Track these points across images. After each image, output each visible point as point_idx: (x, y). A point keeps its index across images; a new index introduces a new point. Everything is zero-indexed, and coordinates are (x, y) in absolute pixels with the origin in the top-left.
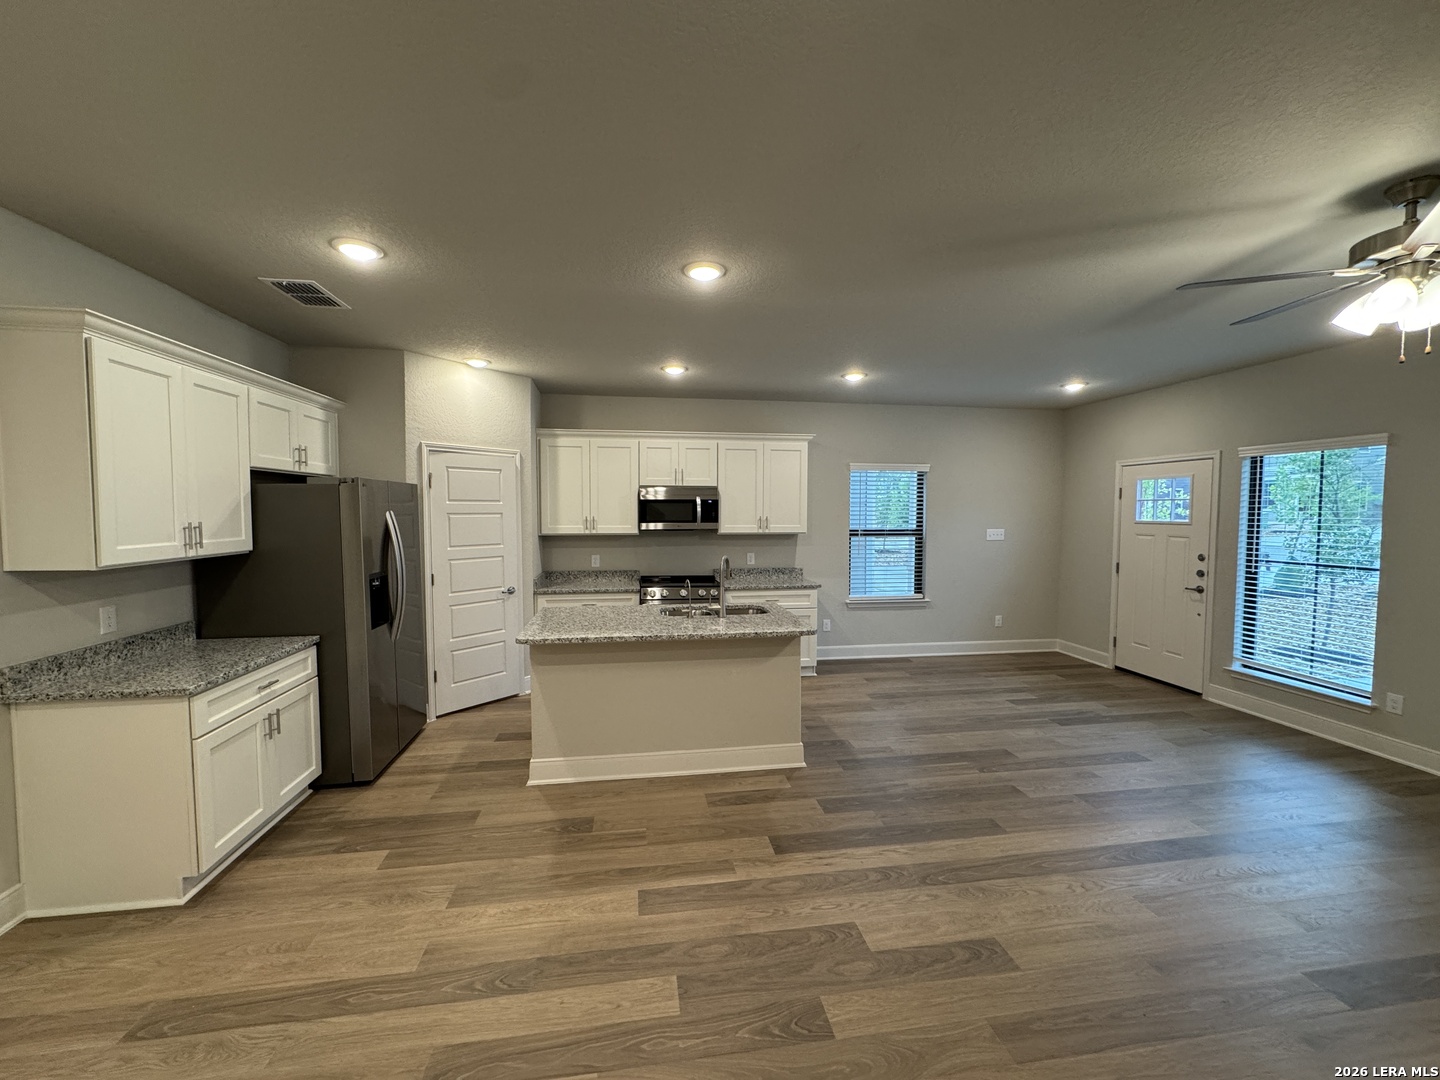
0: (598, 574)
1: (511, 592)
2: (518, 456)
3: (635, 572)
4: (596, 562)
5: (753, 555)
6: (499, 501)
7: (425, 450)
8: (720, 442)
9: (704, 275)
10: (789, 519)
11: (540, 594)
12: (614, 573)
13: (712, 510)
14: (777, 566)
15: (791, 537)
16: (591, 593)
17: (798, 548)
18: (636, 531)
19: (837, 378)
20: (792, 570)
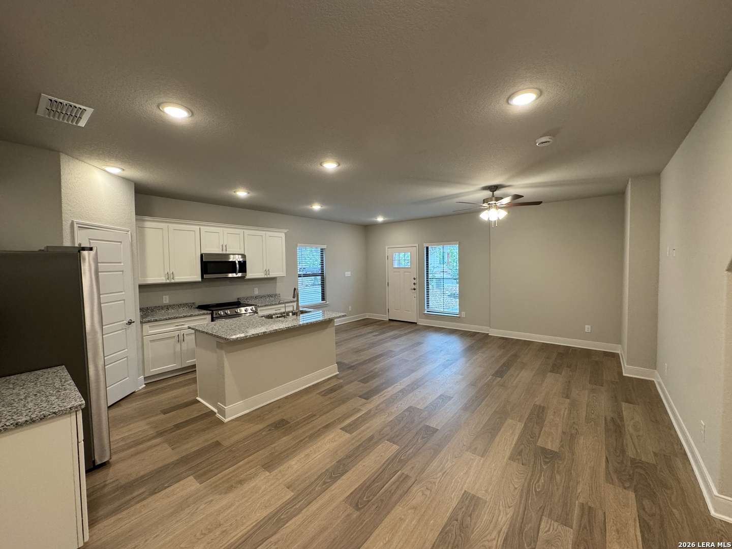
0: (168, 307)
1: (130, 323)
2: (129, 233)
3: (193, 303)
4: (166, 300)
5: (257, 289)
6: (120, 263)
7: (76, 226)
8: (245, 231)
9: (330, 166)
10: (278, 270)
11: (145, 322)
12: (180, 306)
13: (243, 266)
14: (268, 294)
15: (274, 279)
16: (181, 317)
17: (277, 284)
18: (199, 279)
19: (309, 207)
20: (276, 295)
